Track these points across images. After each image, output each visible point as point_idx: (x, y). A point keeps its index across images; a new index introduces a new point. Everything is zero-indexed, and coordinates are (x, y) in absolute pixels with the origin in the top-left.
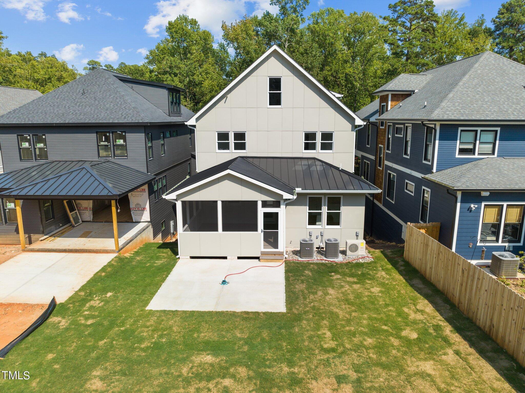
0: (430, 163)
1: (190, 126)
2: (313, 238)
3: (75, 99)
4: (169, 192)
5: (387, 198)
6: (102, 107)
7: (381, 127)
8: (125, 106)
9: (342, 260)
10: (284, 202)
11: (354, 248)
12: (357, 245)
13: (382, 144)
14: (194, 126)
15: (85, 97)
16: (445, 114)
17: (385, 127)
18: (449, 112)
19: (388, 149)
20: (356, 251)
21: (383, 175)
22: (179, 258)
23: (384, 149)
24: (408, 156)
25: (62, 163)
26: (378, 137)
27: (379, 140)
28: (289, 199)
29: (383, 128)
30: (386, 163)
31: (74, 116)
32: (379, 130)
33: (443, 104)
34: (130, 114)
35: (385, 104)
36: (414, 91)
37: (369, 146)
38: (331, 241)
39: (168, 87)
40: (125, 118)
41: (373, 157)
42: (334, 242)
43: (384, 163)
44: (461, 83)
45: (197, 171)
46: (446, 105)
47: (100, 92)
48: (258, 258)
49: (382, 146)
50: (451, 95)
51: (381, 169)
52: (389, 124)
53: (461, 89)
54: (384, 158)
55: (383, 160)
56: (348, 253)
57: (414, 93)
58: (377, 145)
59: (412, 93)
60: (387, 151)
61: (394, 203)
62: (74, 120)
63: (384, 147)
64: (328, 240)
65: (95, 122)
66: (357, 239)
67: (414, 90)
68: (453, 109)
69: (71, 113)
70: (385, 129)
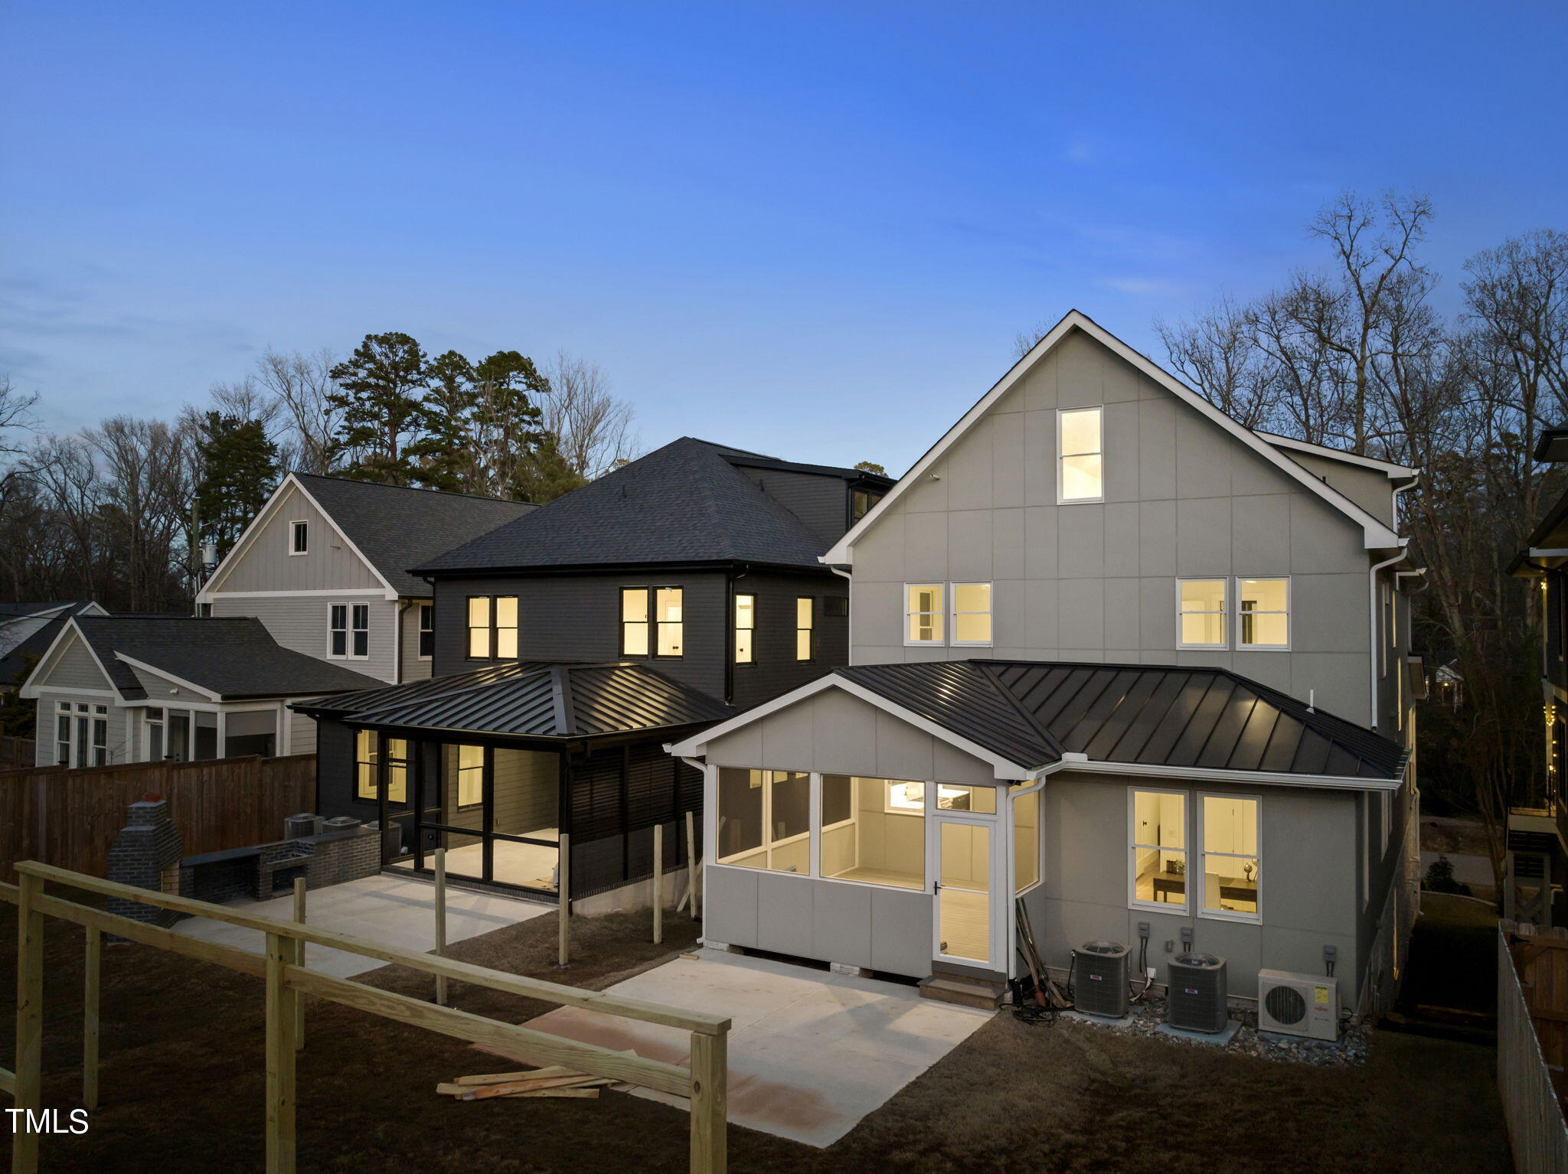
9: (1226, 1043)
11: (1289, 1004)
20: (1296, 1019)
22: (703, 945)
42: (1199, 967)
56: (1264, 1021)
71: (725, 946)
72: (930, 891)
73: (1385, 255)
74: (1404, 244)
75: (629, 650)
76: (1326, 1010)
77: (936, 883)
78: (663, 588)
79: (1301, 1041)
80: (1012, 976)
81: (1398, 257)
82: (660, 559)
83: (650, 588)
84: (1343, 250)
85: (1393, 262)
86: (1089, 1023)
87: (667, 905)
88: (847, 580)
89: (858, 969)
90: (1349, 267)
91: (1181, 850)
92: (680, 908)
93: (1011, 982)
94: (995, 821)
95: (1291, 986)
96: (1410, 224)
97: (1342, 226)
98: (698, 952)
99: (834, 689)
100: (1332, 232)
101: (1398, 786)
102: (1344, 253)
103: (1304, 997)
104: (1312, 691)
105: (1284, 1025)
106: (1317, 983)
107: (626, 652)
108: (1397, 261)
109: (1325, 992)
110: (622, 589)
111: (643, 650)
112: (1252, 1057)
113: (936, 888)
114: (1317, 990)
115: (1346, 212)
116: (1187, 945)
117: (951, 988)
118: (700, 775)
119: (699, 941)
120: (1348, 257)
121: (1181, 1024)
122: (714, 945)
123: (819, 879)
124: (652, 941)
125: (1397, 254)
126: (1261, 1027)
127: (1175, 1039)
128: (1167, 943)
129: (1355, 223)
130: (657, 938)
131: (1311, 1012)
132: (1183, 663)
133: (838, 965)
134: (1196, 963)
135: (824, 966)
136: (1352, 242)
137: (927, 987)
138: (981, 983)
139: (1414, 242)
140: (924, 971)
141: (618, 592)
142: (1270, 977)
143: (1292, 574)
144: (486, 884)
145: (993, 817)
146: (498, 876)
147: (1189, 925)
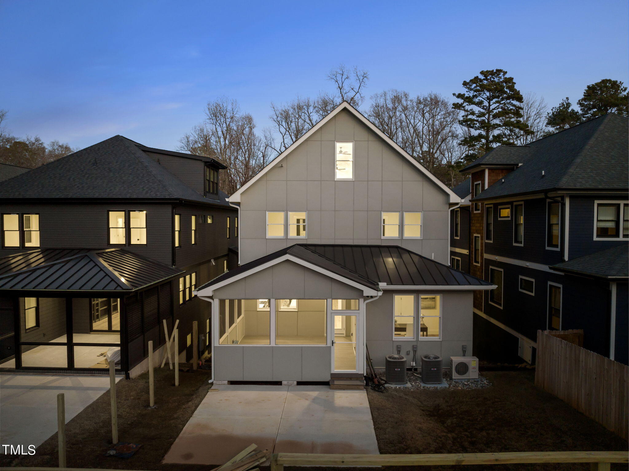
0: (558, 249)
1: (232, 203)
2: (403, 354)
3: (83, 170)
4: (202, 287)
5: (490, 302)
6: (117, 180)
7: (475, 212)
8: (148, 179)
9: (447, 386)
10: (364, 301)
11: (463, 368)
12: (467, 364)
13: (478, 233)
14: (238, 204)
15: (97, 168)
16: (576, 182)
17: (482, 210)
18: (581, 180)
19: (488, 238)
20: (465, 373)
21: (482, 272)
22: (212, 384)
23: (482, 239)
24: (521, 243)
25: (57, 252)
26: (472, 225)
27: (473, 228)
28: (372, 297)
29: (479, 212)
30: (486, 256)
31: (79, 190)
32: (472, 216)
33: (571, 170)
34: (154, 188)
35: (480, 182)
36: (518, 165)
37: (458, 238)
38: (429, 358)
39: (203, 160)
40: (147, 192)
41: (465, 252)
42: (434, 360)
43: (482, 257)
44: (587, 147)
45: (239, 263)
46: (575, 172)
47: (117, 162)
48: (326, 383)
49: (479, 235)
50: (578, 160)
51: (479, 265)
52: (487, 206)
53: (589, 154)
54: (482, 250)
55: (482, 253)
56: (455, 376)
57: (517, 168)
58: (470, 234)
59: (515, 167)
60: (487, 241)
61: (502, 308)
62: (79, 195)
63: (482, 237)
64: (426, 357)
65: (107, 197)
66: (464, 355)
67: (517, 163)
68: (586, 176)
69: (76, 187)
70: (482, 214)
71: (226, 382)
72: (329, 344)
73: (352, 90)
74: (359, 88)
75: (113, 241)
76: (475, 368)
77: (333, 341)
78: (135, 211)
79: (468, 380)
80: (365, 375)
81: (357, 92)
82: (135, 197)
83: (127, 211)
84: (339, 86)
85: (355, 93)
86: (398, 387)
87: (157, 365)
88: (237, 209)
89: (296, 382)
90: (341, 93)
91: (412, 316)
92: (163, 366)
93: (365, 377)
94: (359, 313)
95: (463, 361)
96: (361, 81)
97: (339, 77)
98: (213, 387)
99: (288, 261)
100: (335, 78)
101: (496, 288)
102: (339, 87)
103: (468, 365)
104: (433, 254)
105: (461, 376)
106: (472, 359)
107: (111, 243)
108: (357, 93)
109: (475, 362)
110: (108, 211)
111: (123, 241)
112: (459, 389)
113: (333, 343)
114: (472, 362)
115: (341, 72)
116: (415, 352)
117: (346, 384)
118: (209, 304)
119: (210, 381)
120: (341, 90)
121: (429, 382)
122: (220, 382)
123: (275, 346)
124: (174, 385)
125: (356, 91)
126: (453, 378)
127: (431, 388)
128: (407, 352)
129: (344, 77)
130: (177, 383)
131: (470, 370)
132: (384, 244)
133: (286, 382)
134: (432, 358)
135: (279, 383)
136: (342, 84)
137: (334, 385)
138: (352, 379)
139: (363, 87)
140: (327, 378)
141: (106, 213)
142: (456, 360)
143: (423, 211)
144: (71, 370)
145: (358, 311)
146: (77, 365)
147: (415, 344)
